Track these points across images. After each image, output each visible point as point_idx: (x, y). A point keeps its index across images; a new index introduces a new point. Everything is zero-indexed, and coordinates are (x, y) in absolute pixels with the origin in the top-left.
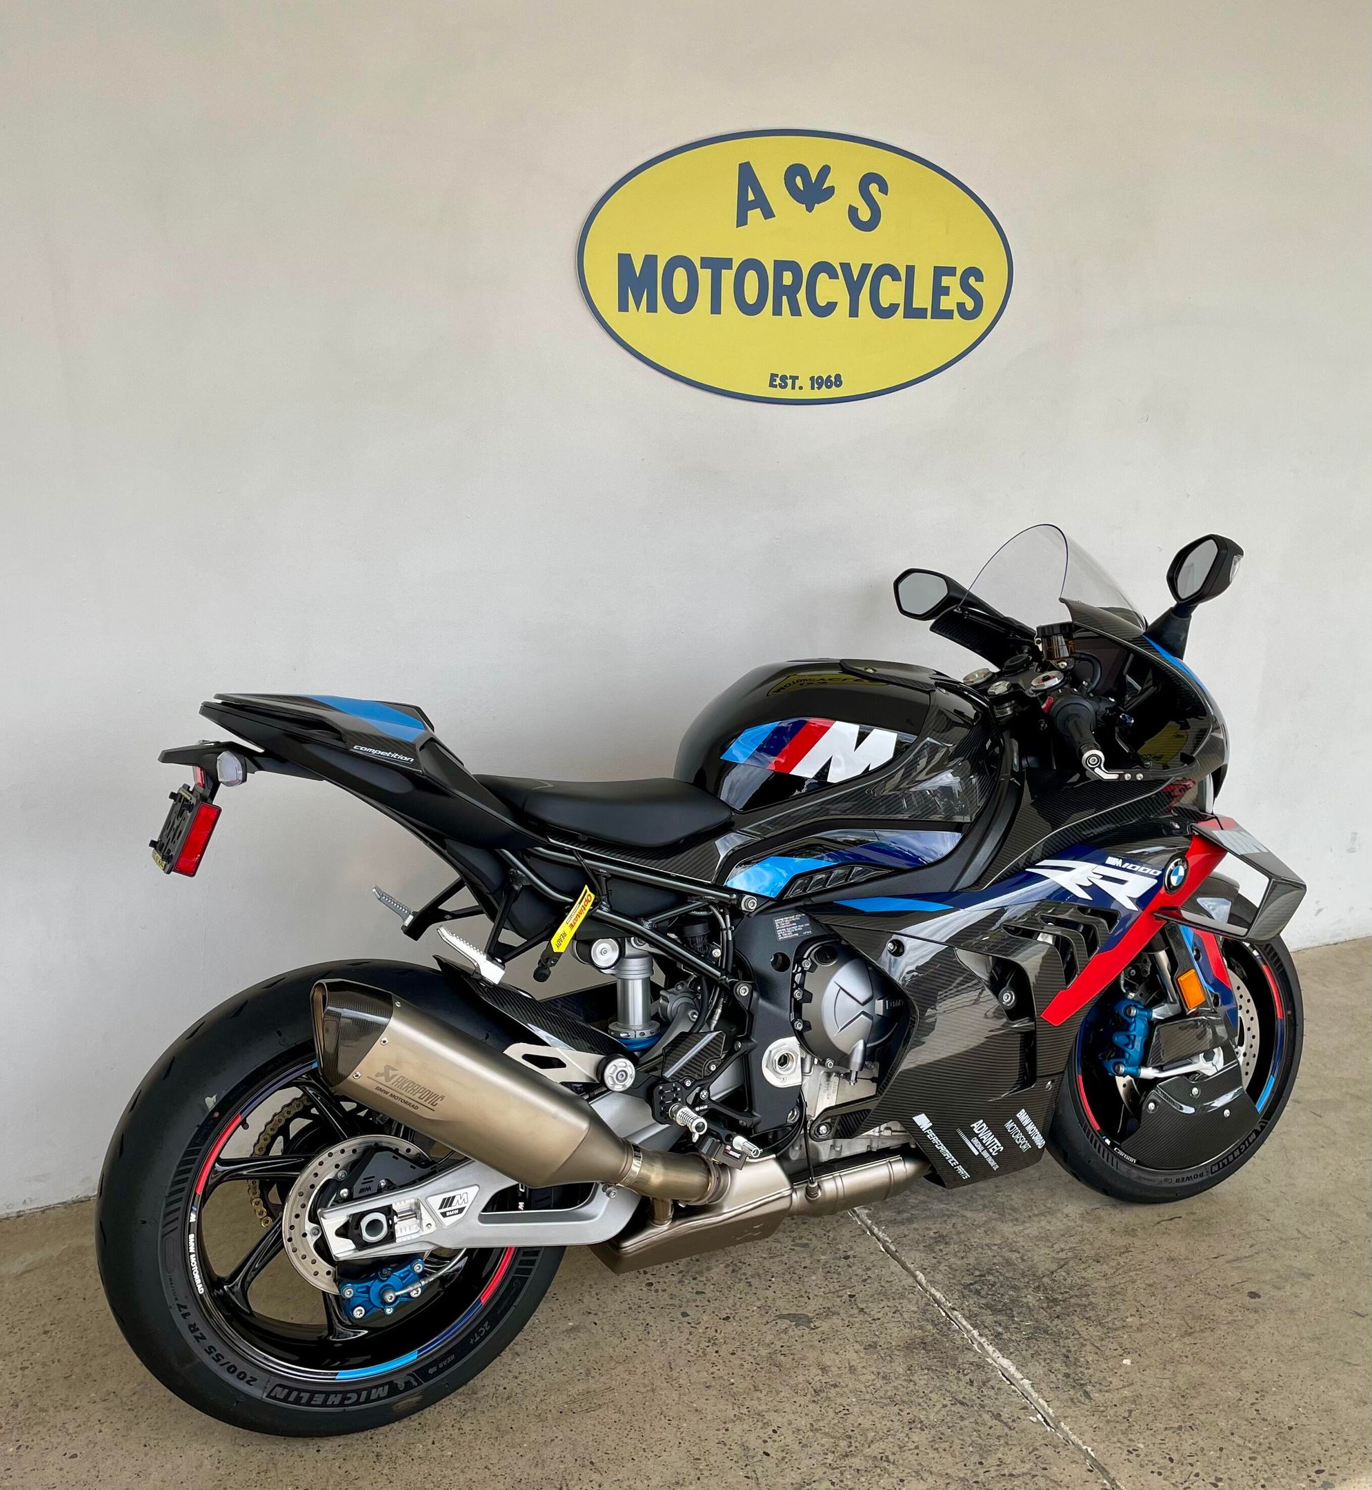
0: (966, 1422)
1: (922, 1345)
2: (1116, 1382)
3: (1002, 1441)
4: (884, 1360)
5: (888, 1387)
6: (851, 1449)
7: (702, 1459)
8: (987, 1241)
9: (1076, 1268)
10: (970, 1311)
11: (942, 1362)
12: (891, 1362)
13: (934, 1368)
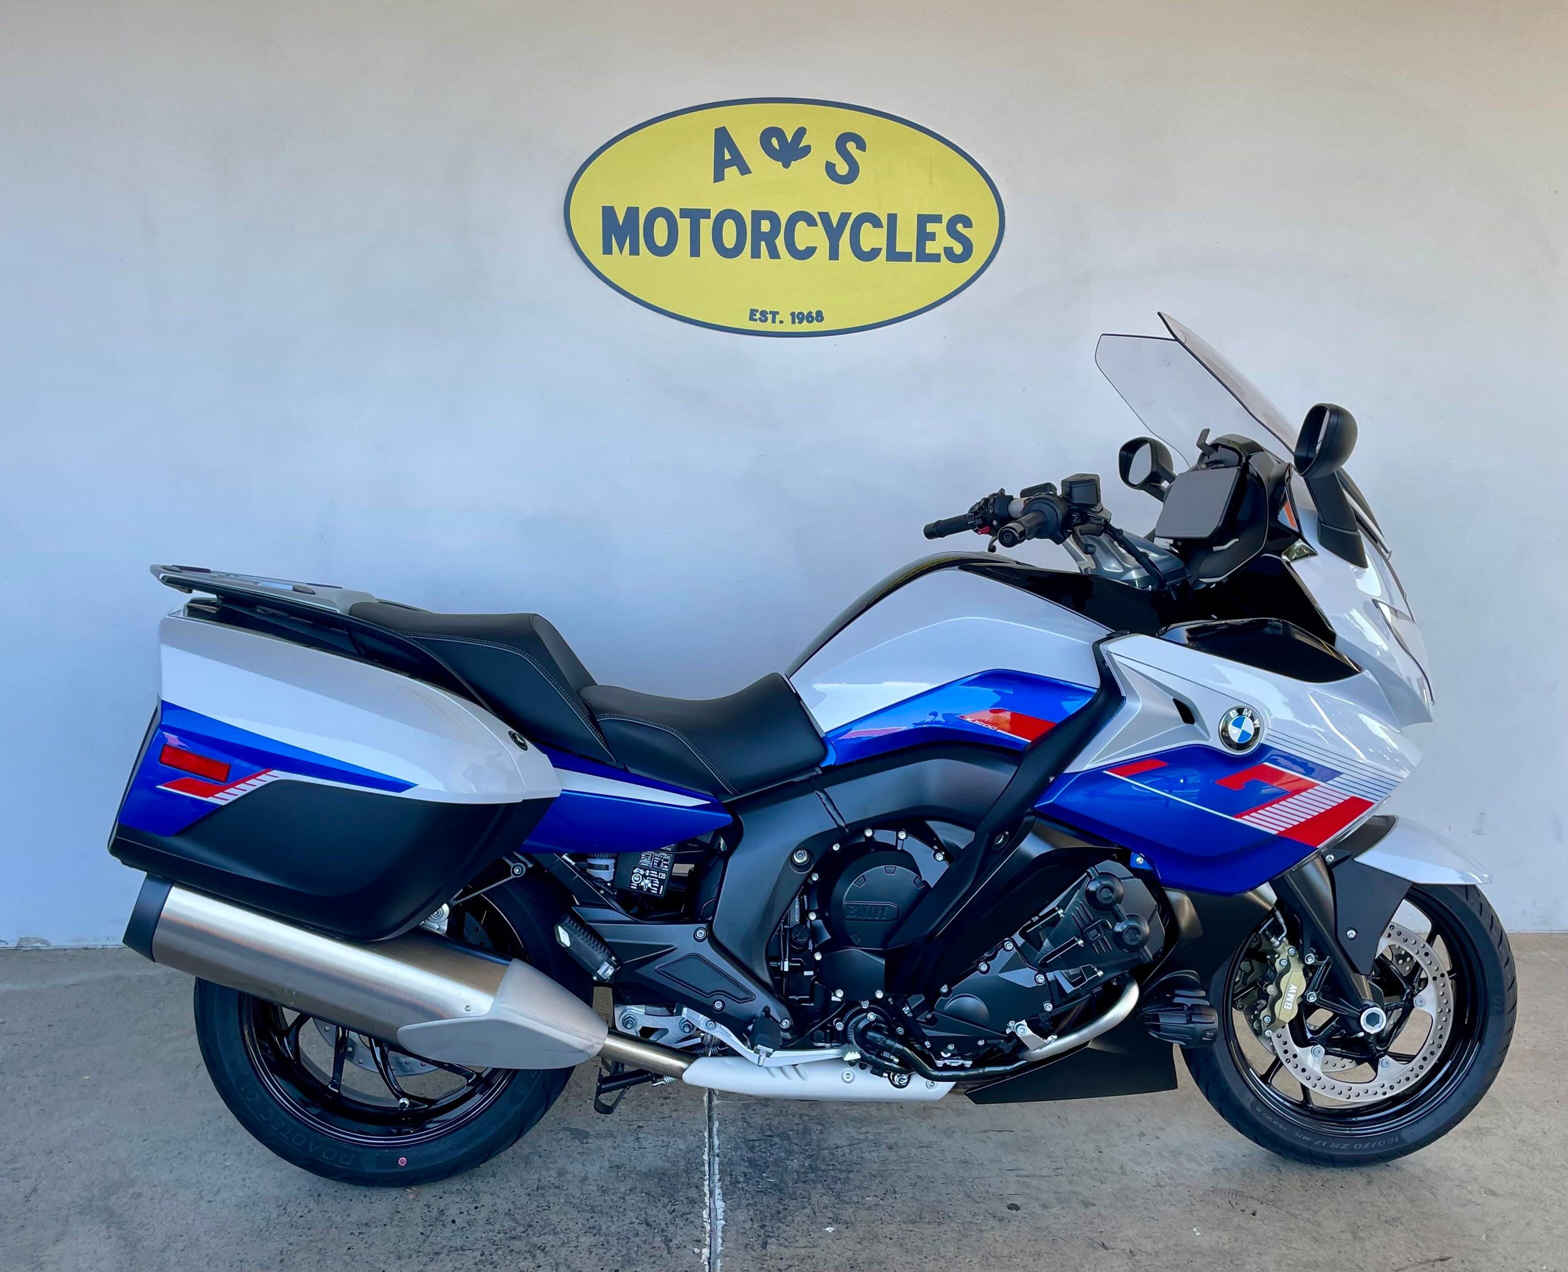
0: (637, 1239)
1: (660, 1175)
2: (802, 1242)
3: (652, 1260)
4: (617, 1178)
5: (599, 1199)
6: (523, 1235)
7: (402, 1212)
8: (804, 1112)
9: (864, 1150)
10: (729, 1160)
11: (663, 1191)
12: (622, 1181)
13: (652, 1194)
